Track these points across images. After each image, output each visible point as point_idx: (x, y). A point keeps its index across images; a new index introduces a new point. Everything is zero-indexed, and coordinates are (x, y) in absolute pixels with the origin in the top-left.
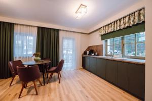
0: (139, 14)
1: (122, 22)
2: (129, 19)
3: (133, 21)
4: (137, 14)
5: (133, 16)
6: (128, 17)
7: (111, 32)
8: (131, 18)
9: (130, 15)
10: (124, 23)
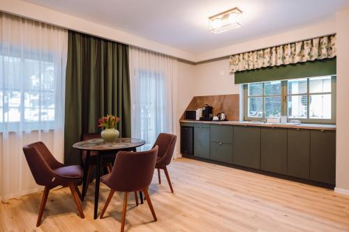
0: (320, 44)
1: (288, 50)
2: (302, 48)
3: (309, 54)
4: (316, 42)
5: (310, 45)
6: (301, 44)
7: (263, 68)
8: (305, 47)
9: (303, 41)
10: (293, 55)
